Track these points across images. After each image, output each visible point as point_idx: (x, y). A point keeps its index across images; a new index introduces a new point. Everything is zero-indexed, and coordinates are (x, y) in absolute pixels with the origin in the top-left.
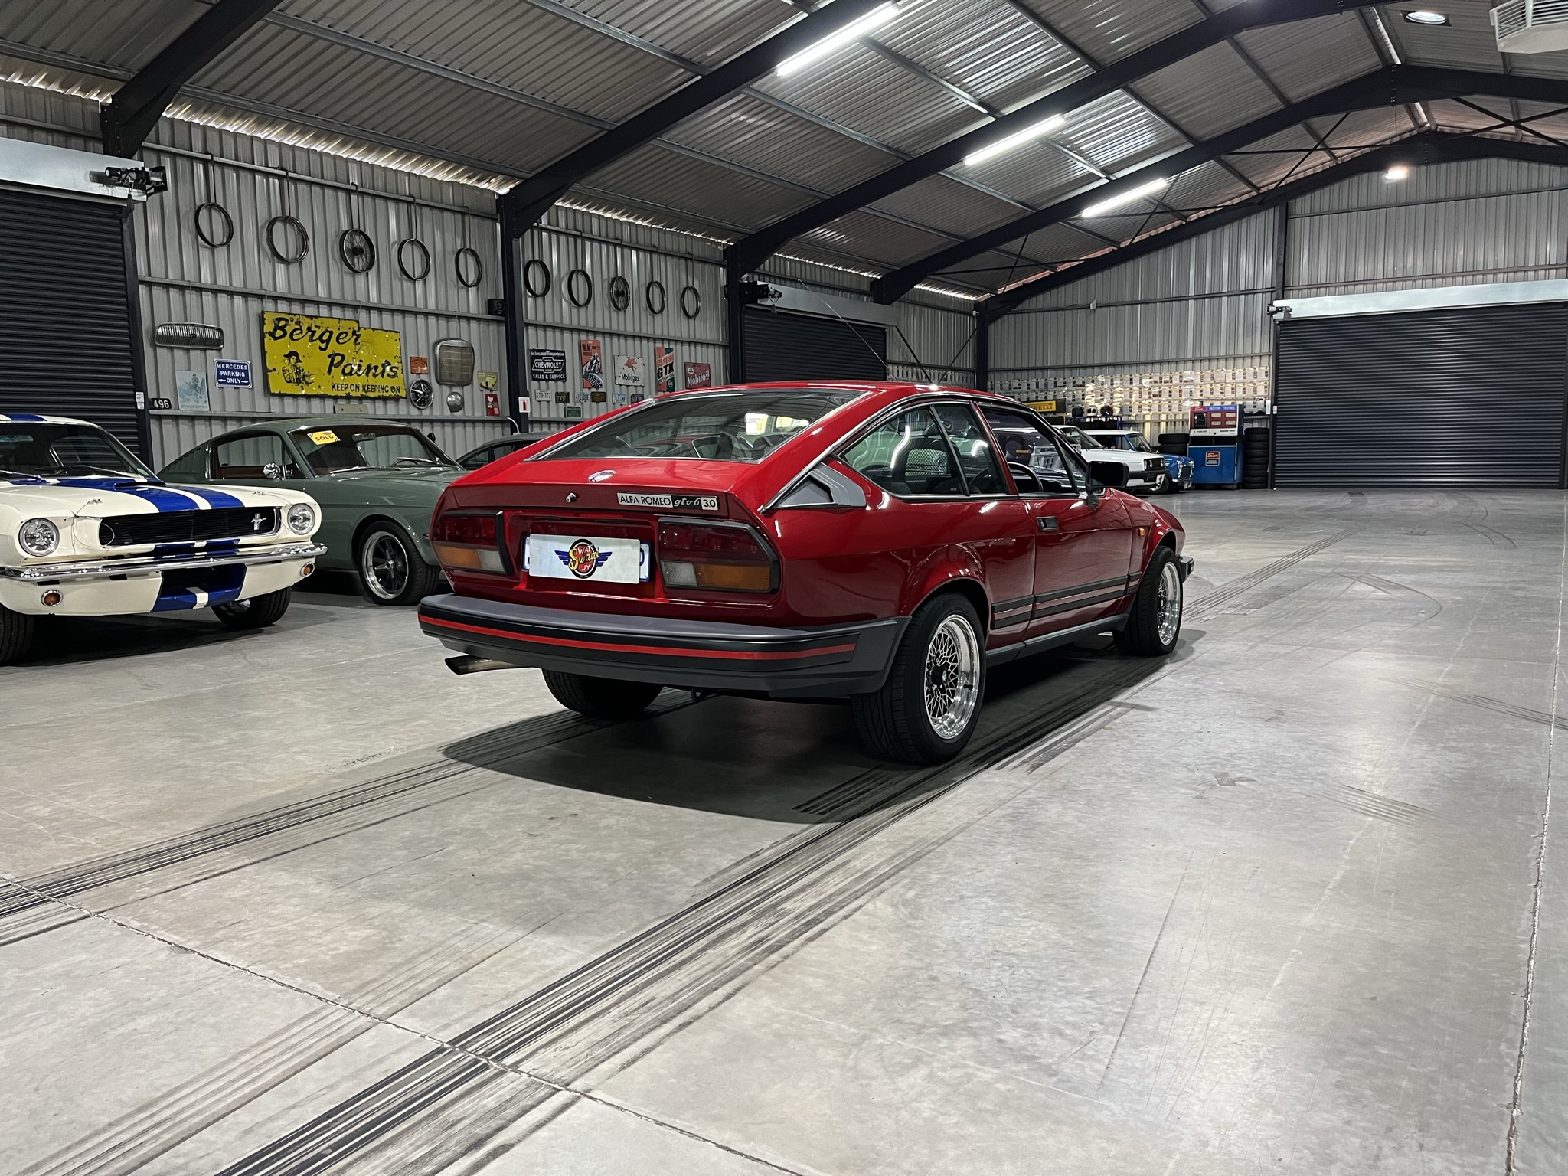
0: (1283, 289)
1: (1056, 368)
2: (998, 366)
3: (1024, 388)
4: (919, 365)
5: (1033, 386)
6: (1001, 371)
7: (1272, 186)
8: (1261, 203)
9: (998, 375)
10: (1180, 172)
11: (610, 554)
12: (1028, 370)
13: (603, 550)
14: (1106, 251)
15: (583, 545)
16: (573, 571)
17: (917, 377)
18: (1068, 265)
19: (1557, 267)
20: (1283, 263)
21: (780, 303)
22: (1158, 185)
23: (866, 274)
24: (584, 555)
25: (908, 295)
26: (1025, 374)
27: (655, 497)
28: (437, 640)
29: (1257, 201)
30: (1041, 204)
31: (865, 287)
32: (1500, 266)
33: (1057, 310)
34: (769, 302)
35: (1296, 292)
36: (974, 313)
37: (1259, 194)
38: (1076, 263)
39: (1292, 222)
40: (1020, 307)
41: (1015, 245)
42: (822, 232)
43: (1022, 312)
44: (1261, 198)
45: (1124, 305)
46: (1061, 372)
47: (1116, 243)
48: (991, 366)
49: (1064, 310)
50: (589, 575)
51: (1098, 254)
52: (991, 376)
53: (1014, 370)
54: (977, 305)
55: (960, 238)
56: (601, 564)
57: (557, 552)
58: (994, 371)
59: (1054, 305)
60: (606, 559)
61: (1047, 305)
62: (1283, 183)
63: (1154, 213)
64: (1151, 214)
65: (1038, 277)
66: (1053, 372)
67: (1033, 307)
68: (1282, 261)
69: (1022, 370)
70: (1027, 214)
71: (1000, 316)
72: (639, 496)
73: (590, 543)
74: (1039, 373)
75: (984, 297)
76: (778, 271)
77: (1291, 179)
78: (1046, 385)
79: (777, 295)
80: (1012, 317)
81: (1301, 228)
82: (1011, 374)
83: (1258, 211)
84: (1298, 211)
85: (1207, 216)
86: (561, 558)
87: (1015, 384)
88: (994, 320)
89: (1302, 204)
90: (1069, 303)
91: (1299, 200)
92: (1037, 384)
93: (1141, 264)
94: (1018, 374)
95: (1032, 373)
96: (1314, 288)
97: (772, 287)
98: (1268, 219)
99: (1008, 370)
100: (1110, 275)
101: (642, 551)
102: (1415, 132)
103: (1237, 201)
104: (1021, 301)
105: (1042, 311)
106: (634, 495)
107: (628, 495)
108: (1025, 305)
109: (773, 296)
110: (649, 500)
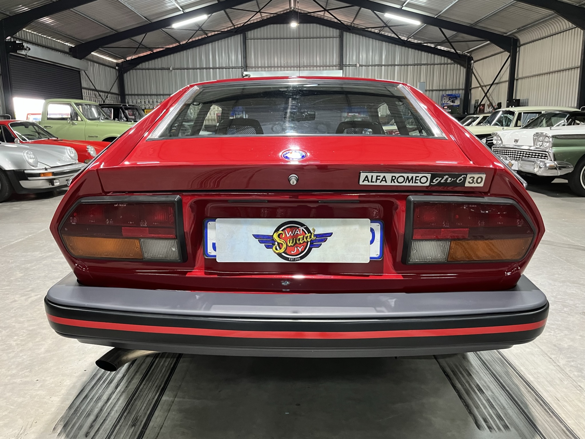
0: (246, 67)
1: (157, 95)
2: (130, 93)
3: (143, 103)
4: (96, 90)
5: (147, 102)
6: (131, 95)
7: (242, 25)
8: (236, 32)
9: (130, 97)
10: (213, 13)
11: (330, 235)
12: (144, 95)
13: (320, 231)
14: (174, 45)
15: (293, 227)
16: (280, 255)
17: (95, 95)
18: (158, 50)
19: (335, 66)
20: (245, 57)
21: (30, 53)
22: (203, 17)
23: (66, 44)
24: (295, 237)
25: (88, 57)
26: (143, 97)
27: (410, 175)
28: (76, 340)
29: (234, 31)
30: (154, 19)
31: (67, 50)
32: (318, 64)
33: (155, 69)
34: (23, 52)
35: (250, 69)
36: (117, 68)
37: (235, 28)
38: (162, 49)
39: (247, 41)
40: (138, 67)
41: (139, 38)
42: (47, 20)
43: (139, 69)
44: (235, 30)
45: (184, 69)
46: (159, 97)
47: (179, 42)
48: (127, 92)
49: (158, 69)
50: (302, 258)
51: (171, 46)
52: (127, 97)
53: (138, 95)
54: (117, 64)
55: (115, 31)
56: (319, 246)
57: (256, 236)
58: (128, 95)
59: (153, 67)
60: (325, 240)
61: (150, 67)
62: (246, 24)
63: (198, 30)
64: (197, 31)
65: (145, 54)
66: (156, 97)
67: (144, 67)
68: (245, 56)
69: (141, 95)
70: (147, 23)
71: (129, 70)
72: (389, 176)
73: (302, 225)
74: (149, 97)
75: (120, 61)
76: (23, 37)
77: (249, 23)
78: (153, 102)
79: (28, 49)
80: (134, 71)
81: (251, 44)
82: (136, 97)
83: (234, 35)
84: (249, 37)
85: (215, 35)
86: (261, 242)
87: (139, 101)
88: (126, 72)
89: (250, 34)
90: (160, 67)
91: (249, 32)
92: (149, 101)
93: (190, 52)
94: (140, 97)
95: (146, 97)
96: (256, 68)
97: (25, 45)
98: (238, 39)
99: (135, 95)
100: (177, 55)
101: (372, 230)
102: (288, 11)
103: (226, 30)
104: (138, 64)
105: (148, 69)
106: (382, 175)
107: (375, 175)
108: (140, 66)
109: (25, 49)
110: (401, 180)
